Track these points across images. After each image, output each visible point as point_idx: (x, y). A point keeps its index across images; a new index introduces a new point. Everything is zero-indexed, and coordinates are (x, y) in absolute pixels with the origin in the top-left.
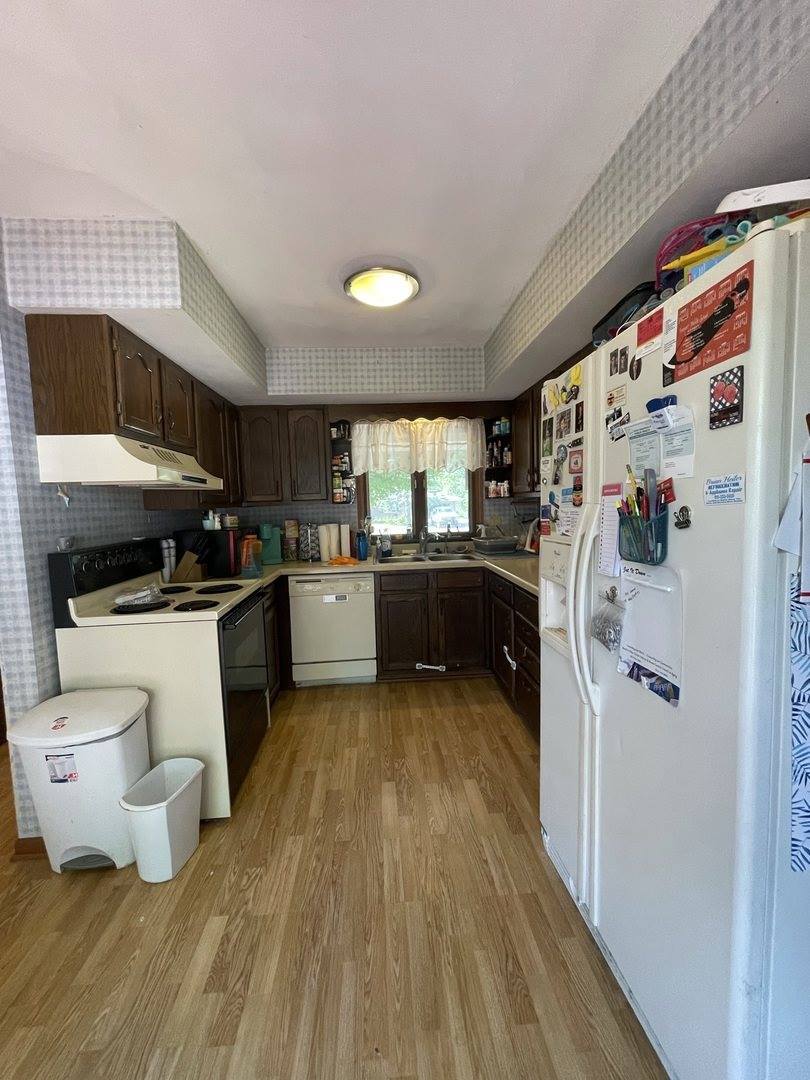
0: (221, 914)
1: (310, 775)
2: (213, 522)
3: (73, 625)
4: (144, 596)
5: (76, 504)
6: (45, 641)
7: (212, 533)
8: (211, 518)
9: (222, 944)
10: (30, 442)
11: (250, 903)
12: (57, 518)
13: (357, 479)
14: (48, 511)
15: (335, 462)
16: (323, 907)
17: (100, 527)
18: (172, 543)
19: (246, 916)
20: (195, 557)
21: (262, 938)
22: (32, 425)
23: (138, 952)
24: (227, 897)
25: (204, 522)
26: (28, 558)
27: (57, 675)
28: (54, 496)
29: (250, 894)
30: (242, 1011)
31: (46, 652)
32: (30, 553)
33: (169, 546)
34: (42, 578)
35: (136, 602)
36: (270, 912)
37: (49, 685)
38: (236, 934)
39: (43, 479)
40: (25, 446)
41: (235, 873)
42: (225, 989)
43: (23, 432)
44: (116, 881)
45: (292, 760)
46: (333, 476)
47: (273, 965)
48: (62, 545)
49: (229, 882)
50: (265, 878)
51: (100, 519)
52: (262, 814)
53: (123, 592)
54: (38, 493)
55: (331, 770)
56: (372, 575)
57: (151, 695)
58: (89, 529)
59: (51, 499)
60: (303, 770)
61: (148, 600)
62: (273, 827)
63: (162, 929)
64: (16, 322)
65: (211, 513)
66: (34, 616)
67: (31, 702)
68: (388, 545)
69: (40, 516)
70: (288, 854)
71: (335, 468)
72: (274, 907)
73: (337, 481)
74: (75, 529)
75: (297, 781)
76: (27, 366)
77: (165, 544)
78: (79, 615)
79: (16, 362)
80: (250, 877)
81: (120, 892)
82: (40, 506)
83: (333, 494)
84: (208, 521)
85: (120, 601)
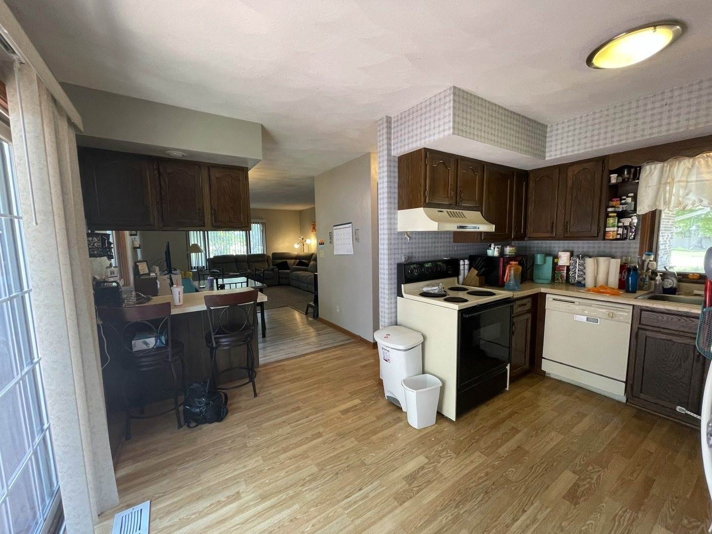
0: (427, 457)
1: (515, 431)
2: (493, 251)
3: (402, 296)
4: (435, 289)
5: (414, 241)
6: (393, 301)
7: (492, 258)
8: (492, 248)
9: (419, 468)
10: (395, 214)
11: (440, 465)
12: (404, 247)
13: (643, 218)
14: (400, 244)
15: (612, 203)
16: (472, 497)
17: (425, 252)
18: (467, 262)
19: (435, 467)
20: (476, 272)
21: (435, 482)
22: (397, 206)
23: (392, 445)
24: (433, 453)
25: (488, 250)
26: (390, 264)
27: (396, 317)
28: (403, 237)
29: (443, 461)
30: (410, 498)
31: (393, 306)
32: (390, 262)
33: (464, 265)
34: (395, 274)
35: (431, 292)
36: (446, 475)
37: (393, 320)
38: (427, 470)
39: (399, 230)
40: (393, 216)
41: (442, 447)
42: (410, 485)
43: (393, 210)
44: (399, 415)
45: (510, 416)
46: (607, 216)
47: (433, 495)
48: (403, 260)
49: (438, 448)
50: (453, 460)
51: (425, 248)
52: (472, 431)
53: (428, 286)
54: (396, 236)
55: (532, 437)
56: (631, 308)
57: (425, 337)
58: (419, 252)
59: (402, 239)
60: (513, 425)
61: (436, 291)
62: (474, 441)
63: (404, 444)
64: (394, 161)
65: (493, 246)
66: (390, 289)
67: (386, 324)
68: (670, 283)
69: (396, 246)
70: (473, 459)
71: (610, 210)
72: (449, 475)
73: (611, 221)
74: (412, 253)
75: (504, 428)
76: (397, 180)
77: (462, 262)
78: (405, 293)
79: (392, 180)
80: (447, 453)
81: (399, 420)
82: (396, 242)
83: (605, 232)
84: (490, 251)
85: (425, 289)
